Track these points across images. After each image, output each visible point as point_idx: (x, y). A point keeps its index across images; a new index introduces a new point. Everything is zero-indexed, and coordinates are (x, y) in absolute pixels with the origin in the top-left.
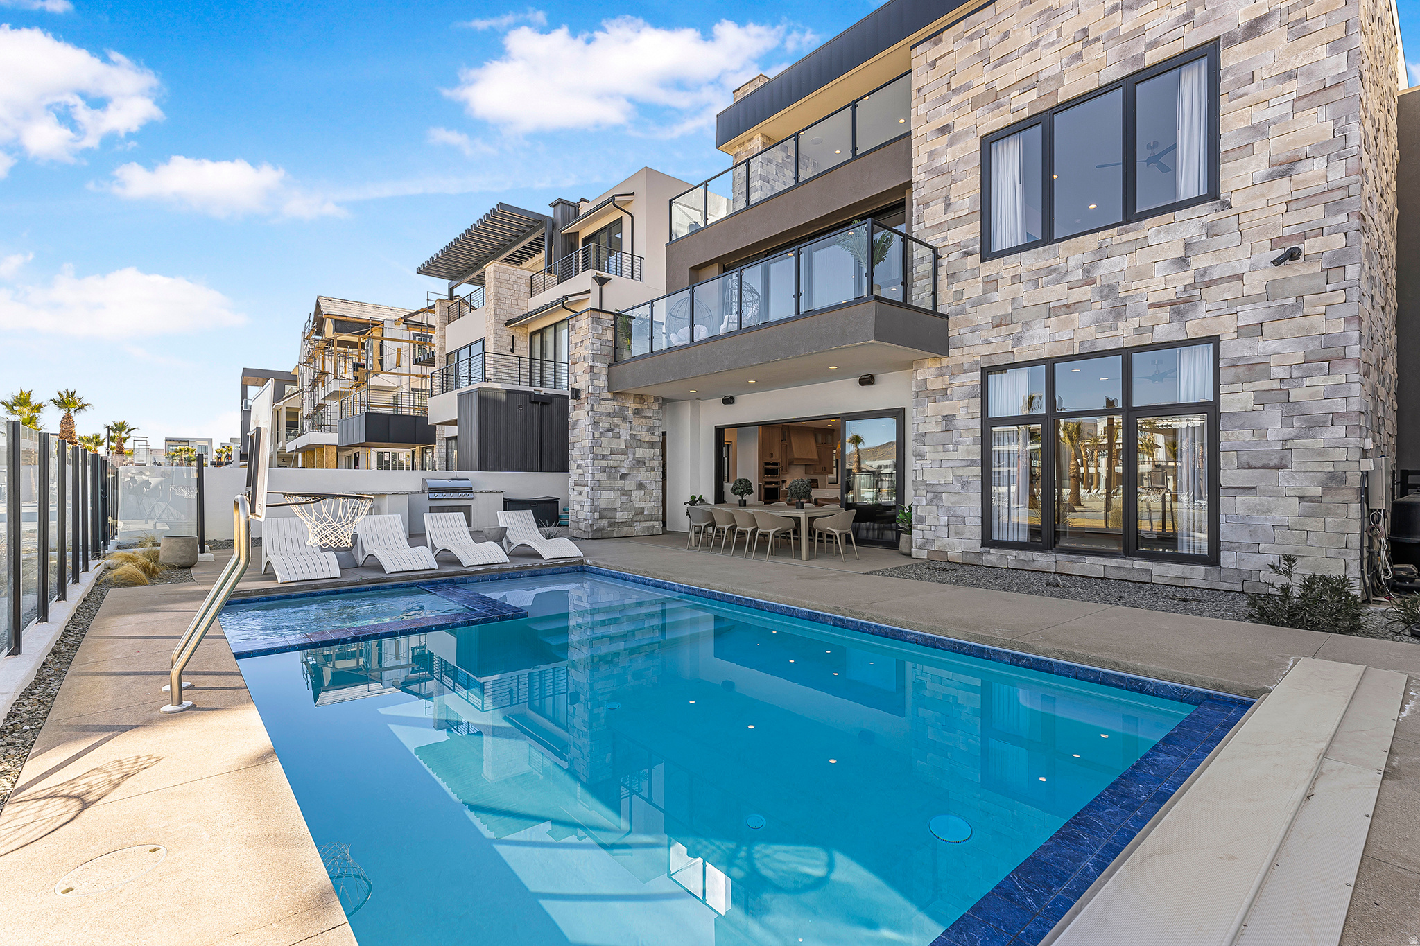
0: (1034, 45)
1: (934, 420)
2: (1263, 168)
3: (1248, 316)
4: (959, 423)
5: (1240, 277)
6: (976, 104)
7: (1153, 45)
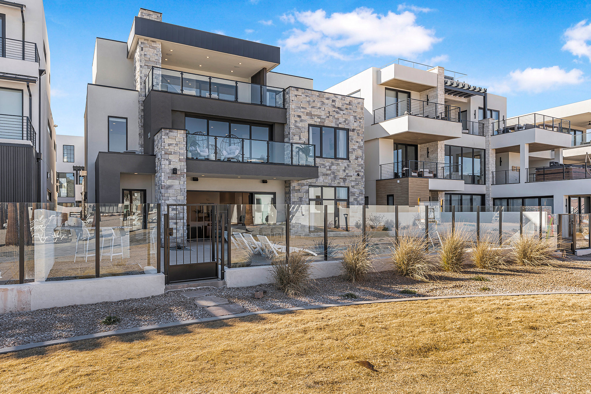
0: (320, 108)
1: (296, 198)
2: (354, 157)
3: (353, 184)
4: (303, 199)
5: (352, 176)
6: (307, 114)
7: (340, 123)
